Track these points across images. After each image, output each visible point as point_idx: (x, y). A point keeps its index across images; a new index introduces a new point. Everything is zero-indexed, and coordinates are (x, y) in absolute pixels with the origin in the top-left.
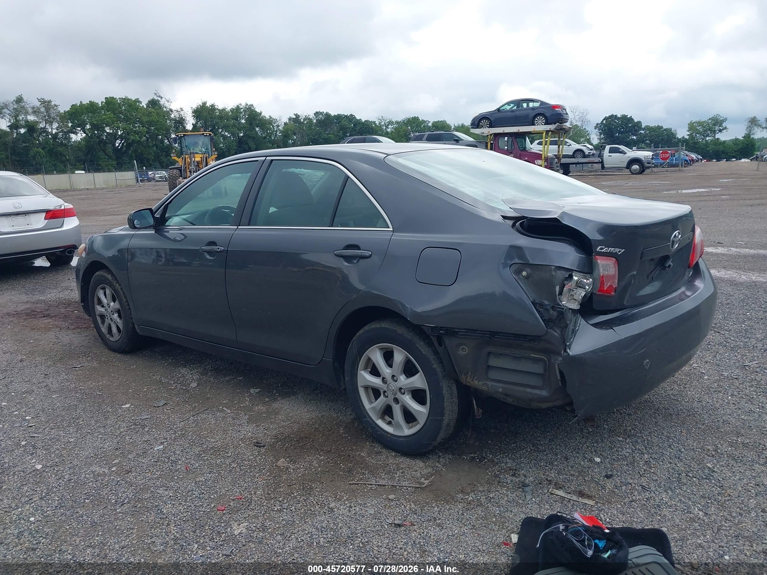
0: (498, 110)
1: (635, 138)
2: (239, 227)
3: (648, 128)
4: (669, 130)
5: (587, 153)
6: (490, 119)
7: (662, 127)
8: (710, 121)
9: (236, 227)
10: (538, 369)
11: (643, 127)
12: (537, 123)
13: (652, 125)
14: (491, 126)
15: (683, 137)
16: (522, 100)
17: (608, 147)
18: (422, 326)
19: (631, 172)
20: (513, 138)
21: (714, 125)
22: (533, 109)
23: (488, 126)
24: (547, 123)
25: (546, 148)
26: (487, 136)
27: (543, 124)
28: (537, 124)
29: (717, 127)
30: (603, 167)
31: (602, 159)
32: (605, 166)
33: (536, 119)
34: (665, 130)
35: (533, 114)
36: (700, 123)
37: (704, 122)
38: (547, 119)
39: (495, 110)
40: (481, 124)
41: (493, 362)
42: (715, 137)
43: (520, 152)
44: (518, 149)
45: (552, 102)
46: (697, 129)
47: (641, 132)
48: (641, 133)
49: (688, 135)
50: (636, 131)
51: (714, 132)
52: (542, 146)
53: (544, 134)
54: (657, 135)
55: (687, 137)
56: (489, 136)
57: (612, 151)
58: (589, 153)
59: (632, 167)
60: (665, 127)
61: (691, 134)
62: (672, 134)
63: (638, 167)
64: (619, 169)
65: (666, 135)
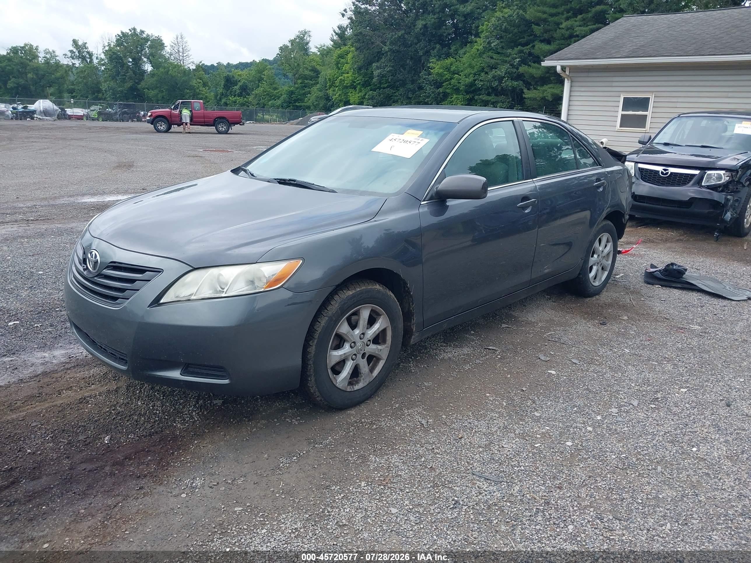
2: (534, 180)
9: (532, 180)
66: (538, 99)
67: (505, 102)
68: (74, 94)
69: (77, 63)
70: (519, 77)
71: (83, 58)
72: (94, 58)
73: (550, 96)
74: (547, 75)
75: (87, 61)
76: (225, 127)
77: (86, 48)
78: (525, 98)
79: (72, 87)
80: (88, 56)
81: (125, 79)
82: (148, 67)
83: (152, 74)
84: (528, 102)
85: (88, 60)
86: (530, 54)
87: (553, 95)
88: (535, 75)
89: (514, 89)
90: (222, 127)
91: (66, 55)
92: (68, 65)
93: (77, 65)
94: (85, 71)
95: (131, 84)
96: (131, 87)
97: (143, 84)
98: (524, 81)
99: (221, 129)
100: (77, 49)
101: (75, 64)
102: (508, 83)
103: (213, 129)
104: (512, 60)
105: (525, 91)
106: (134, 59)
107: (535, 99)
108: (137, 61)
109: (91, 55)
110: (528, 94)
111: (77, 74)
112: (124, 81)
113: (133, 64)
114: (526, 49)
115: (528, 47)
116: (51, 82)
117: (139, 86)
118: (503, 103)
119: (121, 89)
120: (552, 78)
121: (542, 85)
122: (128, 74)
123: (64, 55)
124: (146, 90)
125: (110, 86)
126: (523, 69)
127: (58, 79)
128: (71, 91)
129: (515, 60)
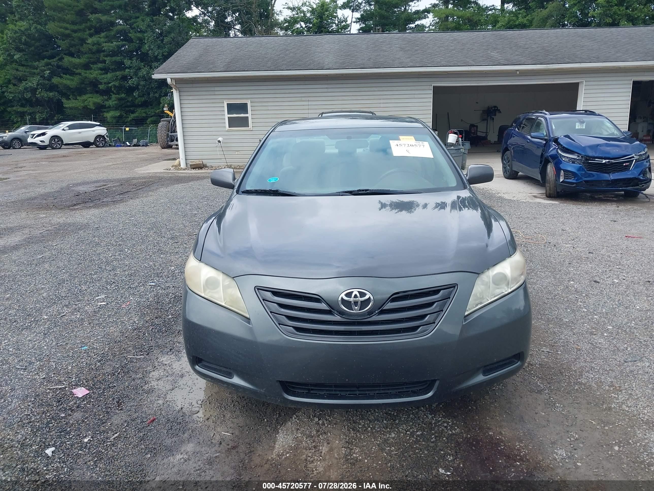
66: (80, 108)
67: (43, 112)
70: (52, 88)
73: (91, 104)
74: (83, 86)
78: (65, 108)
84: (68, 112)
86: (59, 67)
87: (94, 104)
88: (70, 86)
89: (50, 100)
98: (58, 92)
102: (42, 94)
104: (41, 72)
105: (64, 100)
107: (76, 108)
110: (68, 104)
114: (54, 62)
115: (55, 60)
118: (41, 113)
120: (88, 89)
121: (80, 95)
126: (56, 80)
129: (45, 72)
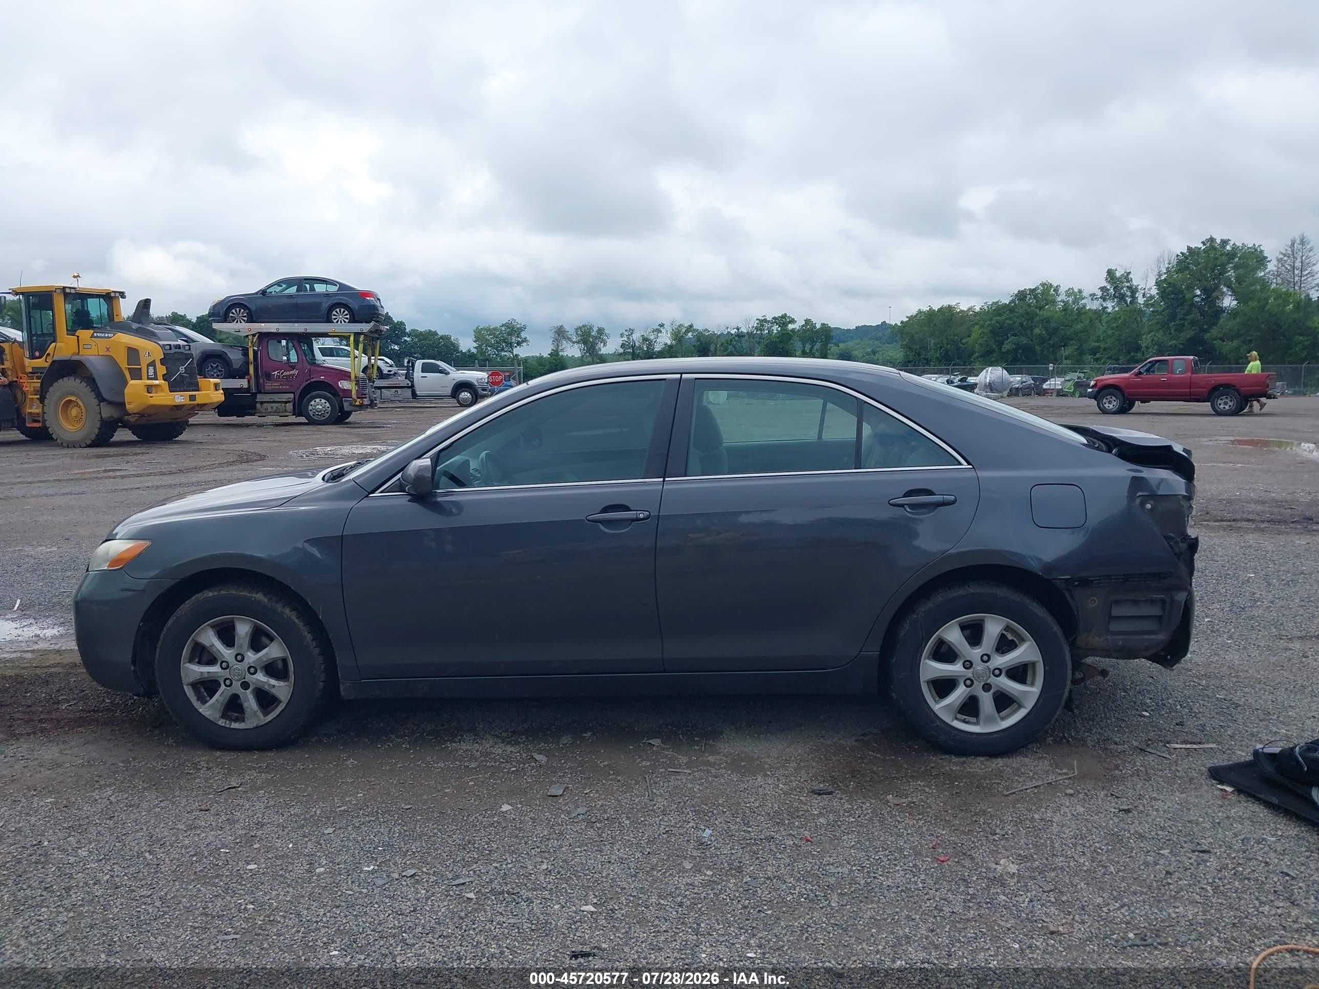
0: (263, 292)
1: (396, 347)
2: (667, 479)
3: (414, 334)
4: (446, 338)
5: (385, 372)
6: (249, 309)
7: (436, 333)
8: (503, 329)
9: (662, 479)
10: (1155, 611)
11: (407, 331)
12: (335, 319)
13: (421, 329)
14: (251, 320)
15: (469, 351)
16: (305, 279)
17: (419, 364)
18: (1054, 579)
19: (458, 402)
20: (295, 342)
21: (510, 334)
22: (327, 295)
23: (246, 319)
24: (353, 320)
25: (356, 362)
26: (247, 336)
27: (347, 321)
28: (335, 321)
29: (514, 338)
30: (414, 395)
31: (412, 382)
32: (418, 393)
33: (334, 313)
34: (442, 337)
35: (326, 305)
36: (491, 331)
37: (495, 329)
38: (353, 314)
39: (257, 293)
40: (231, 315)
41: (1116, 612)
42: (512, 353)
43: (309, 367)
44: (305, 362)
45: (359, 286)
46: (487, 340)
47: (406, 338)
48: (406, 341)
49: (476, 348)
50: (398, 337)
51: (510, 345)
52: (349, 359)
53: (352, 338)
54: (430, 345)
55: (474, 351)
56: (250, 337)
57: (426, 369)
58: (389, 371)
59: (461, 396)
60: (440, 333)
61: (480, 346)
62: (453, 344)
63: (469, 395)
64: (440, 397)
65: (444, 345)
68: (1098, 356)
69: (1110, 305)
71: (1122, 298)
72: (1139, 296)
75: (1126, 302)
76: (1231, 404)
77: (1128, 281)
79: (1096, 344)
80: (1129, 293)
81: (1183, 325)
82: (1228, 302)
83: (1234, 313)
85: (1129, 300)
90: (1226, 403)
91: (1094, 295)
92: (1096, 312)
93: (1109, 310)
94: (1120, 318)
95: (1192, 333)
96: (1192, 338)
97: (1214, 331)
99: (1222, 406)
100: (1112, 284)
101: (1107, 307)
103: (1206, 407)
106: (1205, 290)
108: (1211, 294)
109: (1133, 291)
111: (1106, 323)
112: (1180, 329)
113: (1202, 299)
116: (1067, 338)
117: (1207, 336)
119: (1174, 342)
122: (1189, 317)
123: (1091, 295)
124: (1219, 341)
125: (1156, 338)
127: (1076, 333)
128: (1094, 352)
